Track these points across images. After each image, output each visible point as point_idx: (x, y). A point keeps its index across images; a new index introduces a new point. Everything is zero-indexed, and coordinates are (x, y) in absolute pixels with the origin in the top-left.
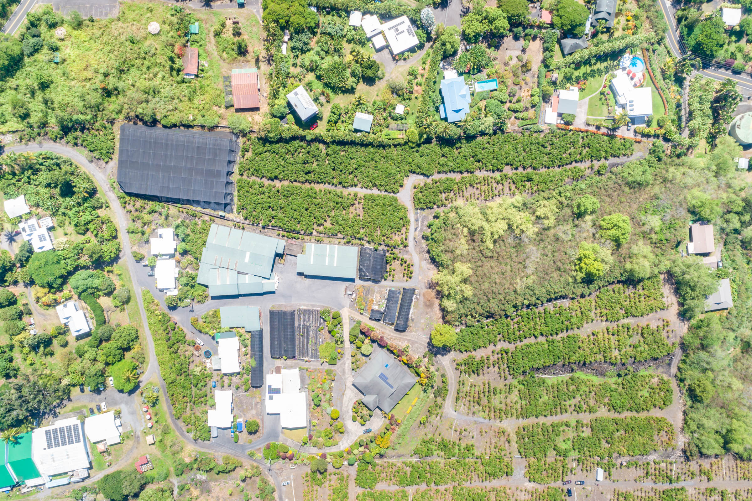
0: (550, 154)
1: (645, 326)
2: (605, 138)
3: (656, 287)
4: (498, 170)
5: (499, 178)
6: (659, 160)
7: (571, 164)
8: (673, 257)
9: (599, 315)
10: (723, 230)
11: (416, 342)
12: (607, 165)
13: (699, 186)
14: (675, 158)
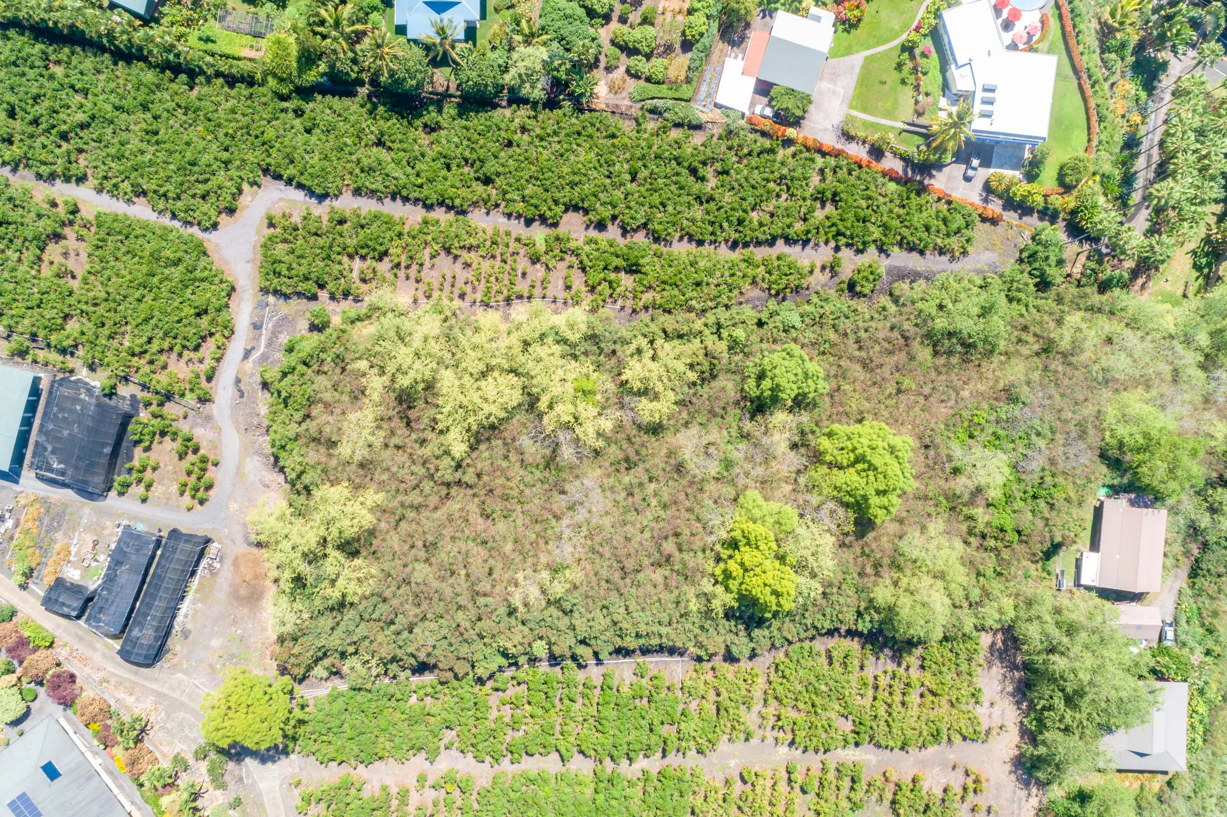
0: (711, 199)
1: (906, 782)
2: (892, 186)
3: (964, 667)
4: (543, 219)
5: (541, 246)
6: (1043, 285)
7: (771, 242)
8: (1028, 589)
9: (771, 721)
10: (1194, 530)
11: (183, 706)
12: (882, 270)
13: (1148, 387)
14: (1091, 290)
